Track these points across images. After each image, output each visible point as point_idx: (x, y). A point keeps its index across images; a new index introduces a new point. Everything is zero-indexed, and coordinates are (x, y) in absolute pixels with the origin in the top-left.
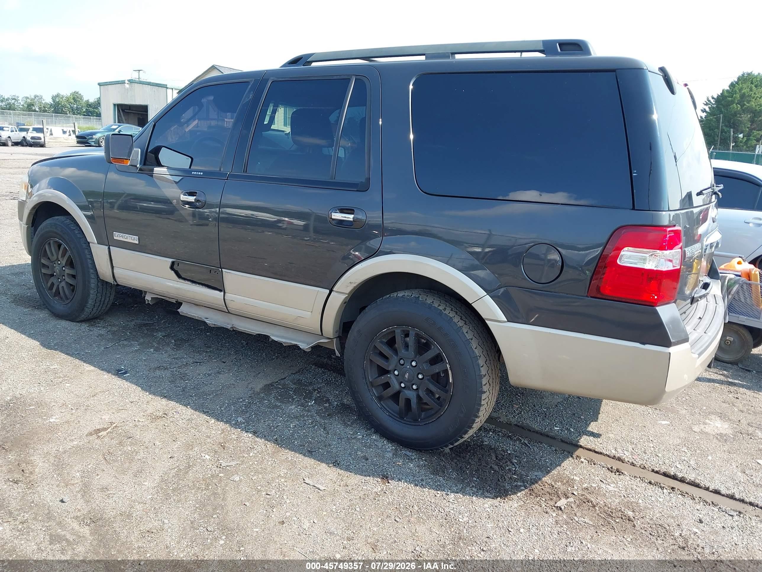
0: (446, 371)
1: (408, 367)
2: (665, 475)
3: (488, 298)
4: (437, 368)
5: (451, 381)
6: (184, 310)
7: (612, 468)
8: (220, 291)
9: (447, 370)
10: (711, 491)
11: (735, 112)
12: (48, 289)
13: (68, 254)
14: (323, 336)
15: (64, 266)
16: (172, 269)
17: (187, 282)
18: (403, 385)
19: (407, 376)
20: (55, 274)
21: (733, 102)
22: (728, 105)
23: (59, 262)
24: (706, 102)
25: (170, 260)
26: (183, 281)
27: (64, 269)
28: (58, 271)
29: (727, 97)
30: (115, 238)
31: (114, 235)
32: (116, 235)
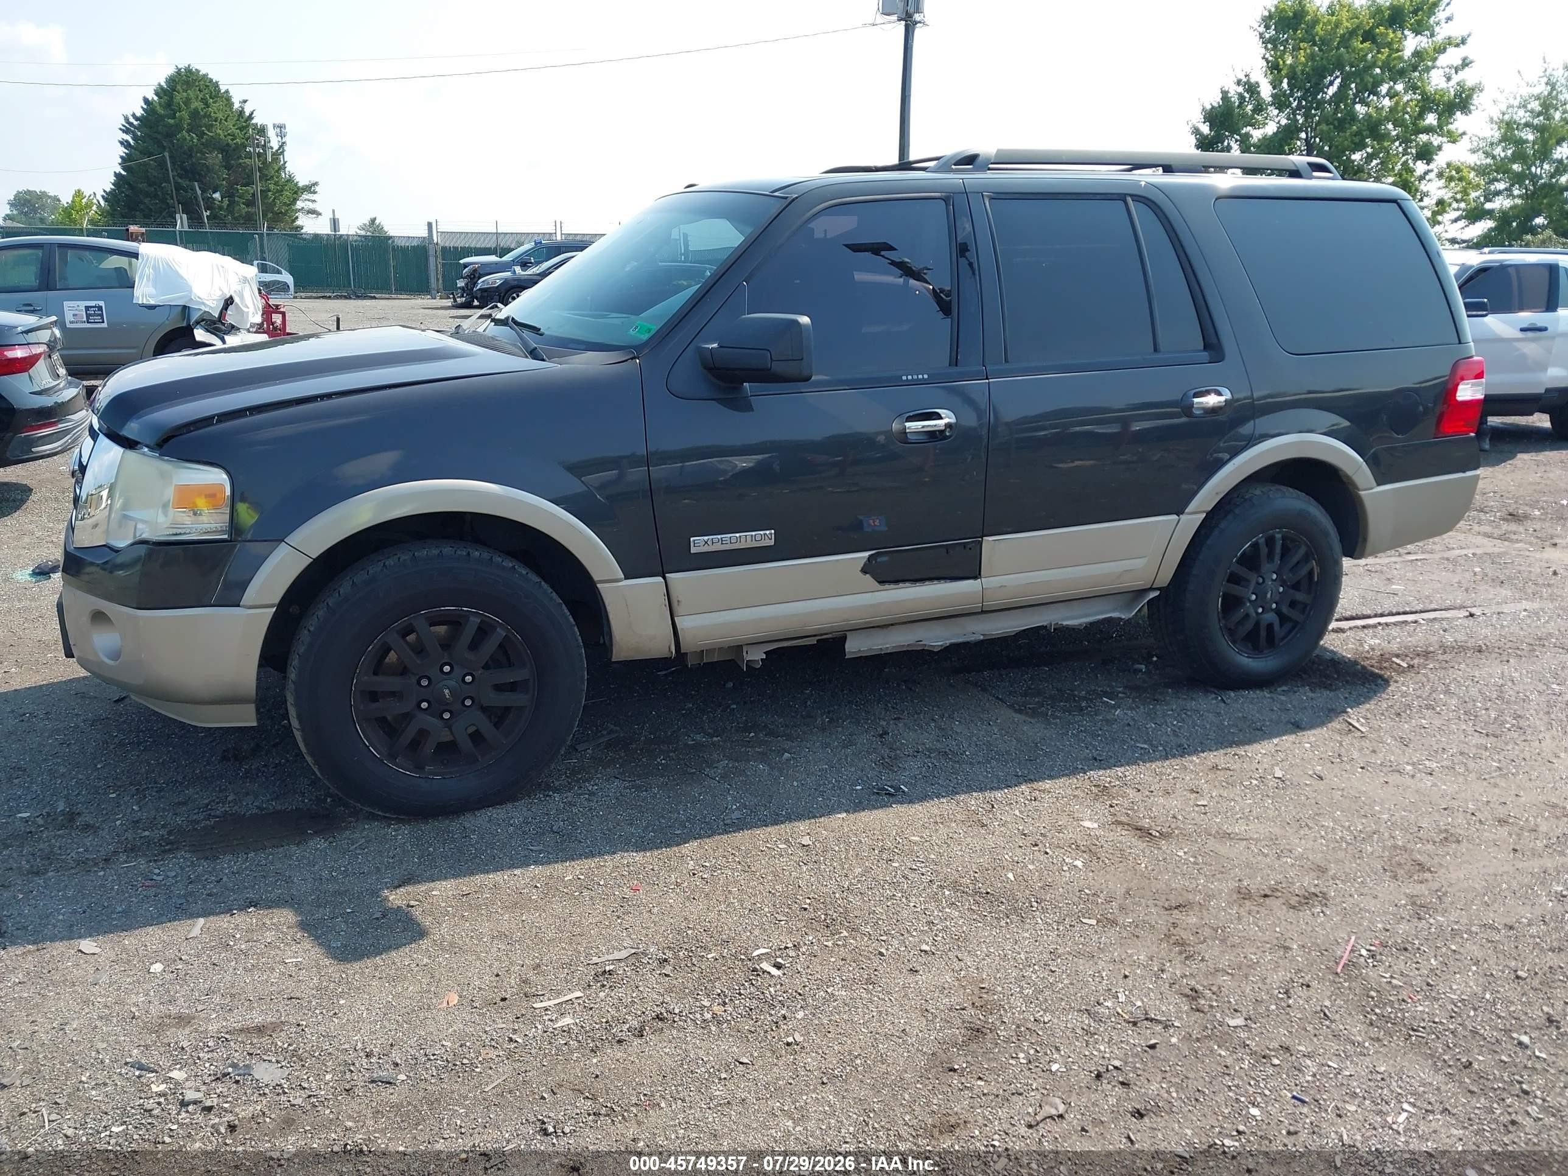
0: (1312, 571)
1: (1269, 583)
3: (1365, 466)
4: (1303, 571)
6: (855, 646)
8: (974, 578)
9: (1313, 567)
11: (191, 149)
12: (392, 757)
13: (501, 633)
14: (1151, 589)
15: (466, 671)
16: (864, 571)
17: (901, 585)
18: (1260, 610)
19: (1269, 596)
20: (424, 705)
21: (179, 127)
22: (171, 133)
23: (447, 669)
24: (124, 126)
25: (866, 554)
26: (892, 586)
27: (469, 679)
28: (447, 691)
29: (162, 117)
30: (693, 550)
31: (692, 544)
32: (700, 544)
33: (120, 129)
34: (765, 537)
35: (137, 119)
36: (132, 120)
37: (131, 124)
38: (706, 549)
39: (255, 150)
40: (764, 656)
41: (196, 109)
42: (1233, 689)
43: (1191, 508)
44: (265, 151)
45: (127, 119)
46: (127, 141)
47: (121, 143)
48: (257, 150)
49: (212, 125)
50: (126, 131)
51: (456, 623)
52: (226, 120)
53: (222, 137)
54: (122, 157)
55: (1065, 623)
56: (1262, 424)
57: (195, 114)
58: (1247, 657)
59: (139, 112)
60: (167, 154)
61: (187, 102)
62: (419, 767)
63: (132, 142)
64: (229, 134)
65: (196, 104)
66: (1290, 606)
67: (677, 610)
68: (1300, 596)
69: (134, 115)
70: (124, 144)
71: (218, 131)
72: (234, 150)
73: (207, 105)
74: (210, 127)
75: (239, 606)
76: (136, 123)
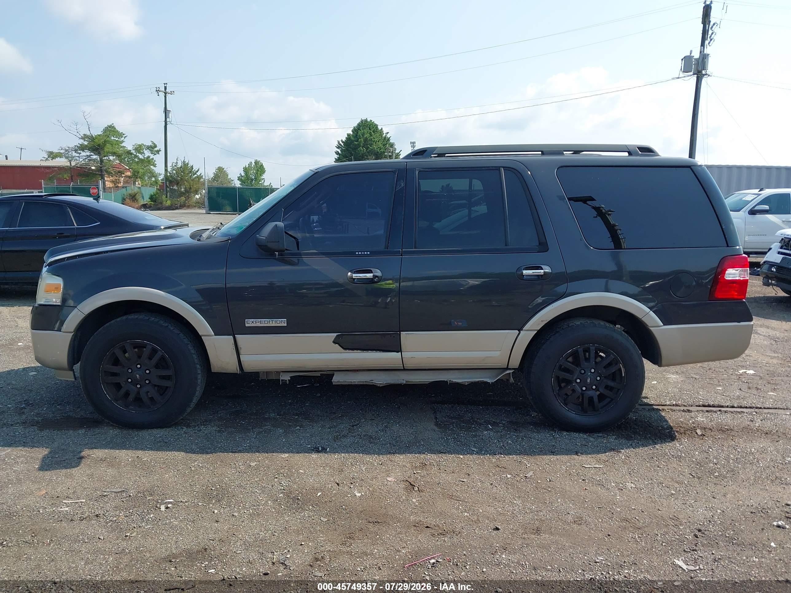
0: (620, 370)
1: (589, 374)
2: (704, 406)
3: (652, 313)
4: (613, 369)
5: (623, 375)
6: (337, 379)
7: (684, 410)
8: (398, 352)
9: (621, 368)
10: (730, 408)
11: (362, 154)
12: (116, 400)
13: (159, 354)
14: (507, 369)
15: (147, 368)
16: (334, 342)
17: (355, 351)
18: (584, 389)
19: (589, 381)
20: (130, 380)
21: (359, 146)
22: (356, 147)
23: (139, 366)
24: (337, 145)
25: (335, 335)
26: (350, 351)
27: (148, 372)
28: (138, 376)
29: (352, 141)
30: (247, 325)
31: (246, 323)
32: (250, 323)
33: (336, 147)
34: (282, 322)
35: (343, 142)
36: (341, 143)
37: (340, 144)
38: (253, 325)
39: (388, 154)
40: (290, 379)
41: (366, 138)
42: (567, 431)
43: (527, 327)
44: (392, 154)
45: (339, 142)
46: (338, 152)
47: (336, 152)
48: (389, 154)
49: (372, 144)
50: (338, 148)
51: (141, 347)
52: (378, 142)
53: (376, 149)
54: (336, 159)
55: (454, 381)
56: (573, 286)
57: (366, 140)
58: (575, 414)
59: (344, 139)
60: (353, 157)
61: (363, 135)
62: (126, 406)
63: (340, 152)
64: (378, 148)
65: (367, 135)
66: (605, 388)
67: (242, 352)
68: (611, 384)
69: (342, 141)
70: (337, 153)
71: (374, 146)
72: (380, 154)
73: (371, 135)
74: (371, 145)
75: (61, 331)
76: (342, 144)
